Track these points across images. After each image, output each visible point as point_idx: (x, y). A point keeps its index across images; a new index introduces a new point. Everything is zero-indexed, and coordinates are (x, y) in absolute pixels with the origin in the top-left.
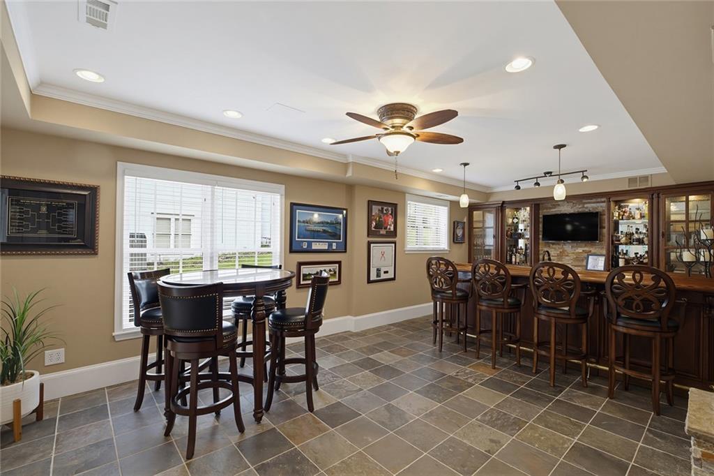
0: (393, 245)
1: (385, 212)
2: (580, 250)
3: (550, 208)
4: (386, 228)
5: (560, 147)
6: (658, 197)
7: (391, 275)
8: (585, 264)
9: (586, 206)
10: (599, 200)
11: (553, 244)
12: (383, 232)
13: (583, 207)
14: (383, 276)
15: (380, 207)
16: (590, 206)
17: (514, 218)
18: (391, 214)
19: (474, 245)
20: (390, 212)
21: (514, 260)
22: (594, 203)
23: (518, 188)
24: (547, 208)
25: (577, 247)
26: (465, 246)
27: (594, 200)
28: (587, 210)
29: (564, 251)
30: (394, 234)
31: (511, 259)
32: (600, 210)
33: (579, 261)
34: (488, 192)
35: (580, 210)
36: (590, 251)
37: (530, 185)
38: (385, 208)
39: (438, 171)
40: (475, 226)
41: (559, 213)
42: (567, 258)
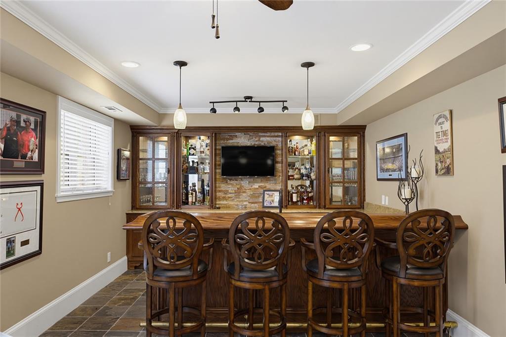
0: (38, 188)
1: (23, 124)
2: (256, 186)
3: (228, 139)
4: (24, 157)
5: (308, 65)
6: (325, 136)
7: (33, 247)
8: (261, 201)
9: (262, 139)
10: (273, 134)
11: (230, 180)
12: (19, 163)
13: (259, 140)
14: (20, 252)
15: (14, 114)
16: (266, 140)
17: (190, 149)
18: (35, 130)
19: (141, 183)
20: (32, 126)
21: (190, 200)
22: (268, 137)
23: (214, 110)
24: (224, 139)
25: (254, 182)
26: (128, 183)
27: (268, 134)
28: (263, 144)
29: (241, 187)
30: (39, 167)
31: (187, 198)
32: (273, 144)
33: (256, 197)
34: (162, 112)
35: (257, 143)
36: (265, 187)
37: (229, 109)
38: (24, 117)
39: (129, 65)
40: (141, 157)
41: (236, 144)
42: (244, 194)
